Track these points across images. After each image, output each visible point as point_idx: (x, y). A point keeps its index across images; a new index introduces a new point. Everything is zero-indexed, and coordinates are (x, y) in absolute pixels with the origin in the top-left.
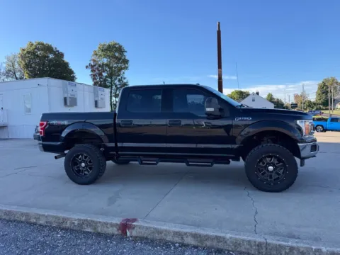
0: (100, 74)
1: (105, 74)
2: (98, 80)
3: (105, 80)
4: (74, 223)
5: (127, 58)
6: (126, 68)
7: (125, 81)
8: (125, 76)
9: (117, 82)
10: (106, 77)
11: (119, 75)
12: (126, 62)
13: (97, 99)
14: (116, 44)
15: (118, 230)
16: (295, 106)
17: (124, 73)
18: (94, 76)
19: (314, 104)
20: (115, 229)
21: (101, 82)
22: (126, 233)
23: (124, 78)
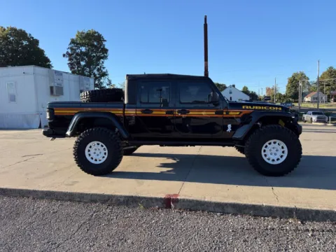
0: (79, 63)
1: (83, 63)
2: (76, 69)
3: (83, 69)
5: (106, 47)
6: (105, 57)
7: (104, 70)
9: (95, 71)
10: (85, 66)
11: (98, 65)
12: (105, 51)
13: (82, 88)
14: (95, 33)
16: (267, 98)
17: (103, 63)
18: (71, 64)
19: (284, 96)
21: (79, 71)
23: (104, 68)
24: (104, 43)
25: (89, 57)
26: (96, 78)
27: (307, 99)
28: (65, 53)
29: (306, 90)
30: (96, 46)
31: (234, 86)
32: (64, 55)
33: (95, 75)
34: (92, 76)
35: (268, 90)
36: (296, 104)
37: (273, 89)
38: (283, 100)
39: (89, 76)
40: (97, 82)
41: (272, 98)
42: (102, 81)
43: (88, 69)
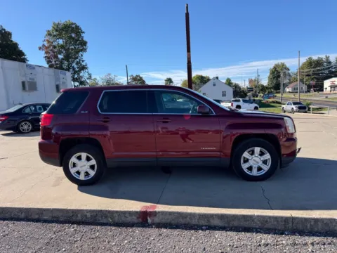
0: (56, 57)
1: (60, 57)
2: (53, 62)
3: (61, 63)
4: (86, 216)
6: (84, 50)
8: (84, 58)
9: (74, 65)
10: (63, 59)
11: (77, 58)
13: (58, 83)
15: (138, 218)
17: (82, 55)
18: (48, 58)
20: (134, 217)
22: (147, 220)
23: (83, 61)
24: (83, 35)
25: (67, 50)
26: (75, 72)
27: (288, 90)
28: (41, 46)
29: (286, 81)
30: (73, 38)
31: (217, 78)
32: (40, 48)
33: (74, 69)
34: (71, 70)
35: (251, 81)
36: (278, 95)
37: (255, 80)
38: (265, 91)
39: (68, 70)
40: (76, 76)
41: (254, 89)
42: (81, 74)
43: (66, 62)
